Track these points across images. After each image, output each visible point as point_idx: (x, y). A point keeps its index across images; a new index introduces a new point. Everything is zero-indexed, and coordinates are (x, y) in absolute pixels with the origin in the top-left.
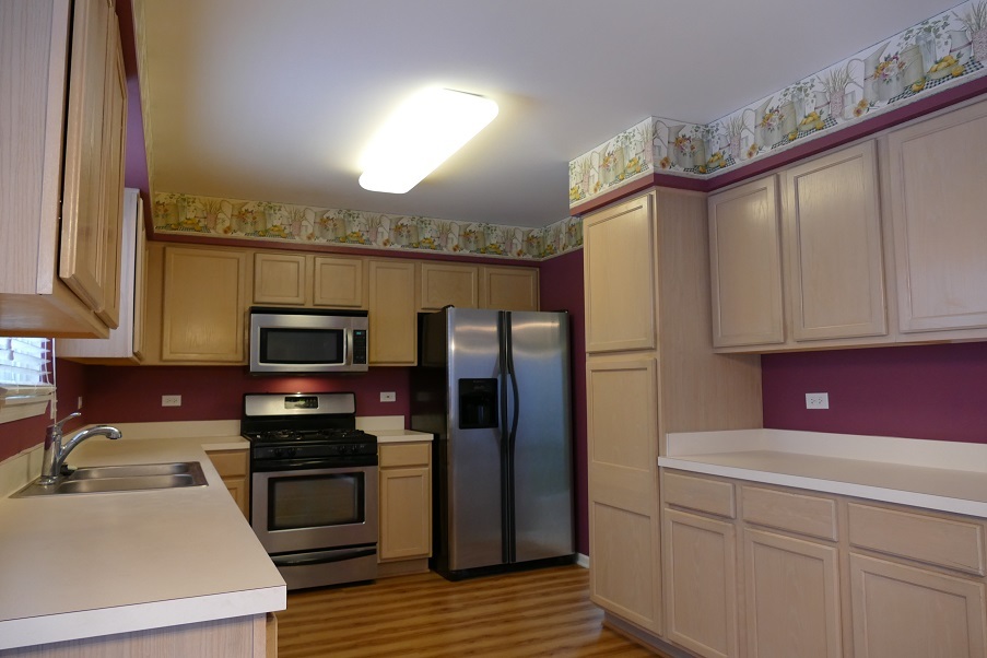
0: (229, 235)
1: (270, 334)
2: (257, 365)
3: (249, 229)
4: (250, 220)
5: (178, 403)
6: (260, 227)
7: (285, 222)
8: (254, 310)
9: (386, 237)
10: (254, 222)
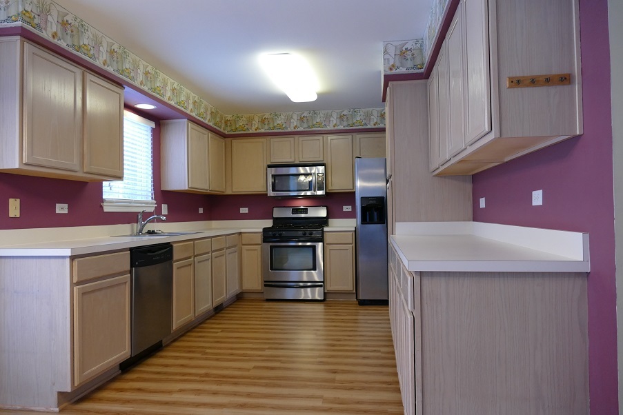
0: (258, 131)
1: (277, 178)
2: (271, 193)
3: (266, 127)
4: (266, 123)
5: (247, 212)
6: (271, 126)
7: (283, 121)
8: (269, 166)
9: (335, 123)
10: (269, 124)
